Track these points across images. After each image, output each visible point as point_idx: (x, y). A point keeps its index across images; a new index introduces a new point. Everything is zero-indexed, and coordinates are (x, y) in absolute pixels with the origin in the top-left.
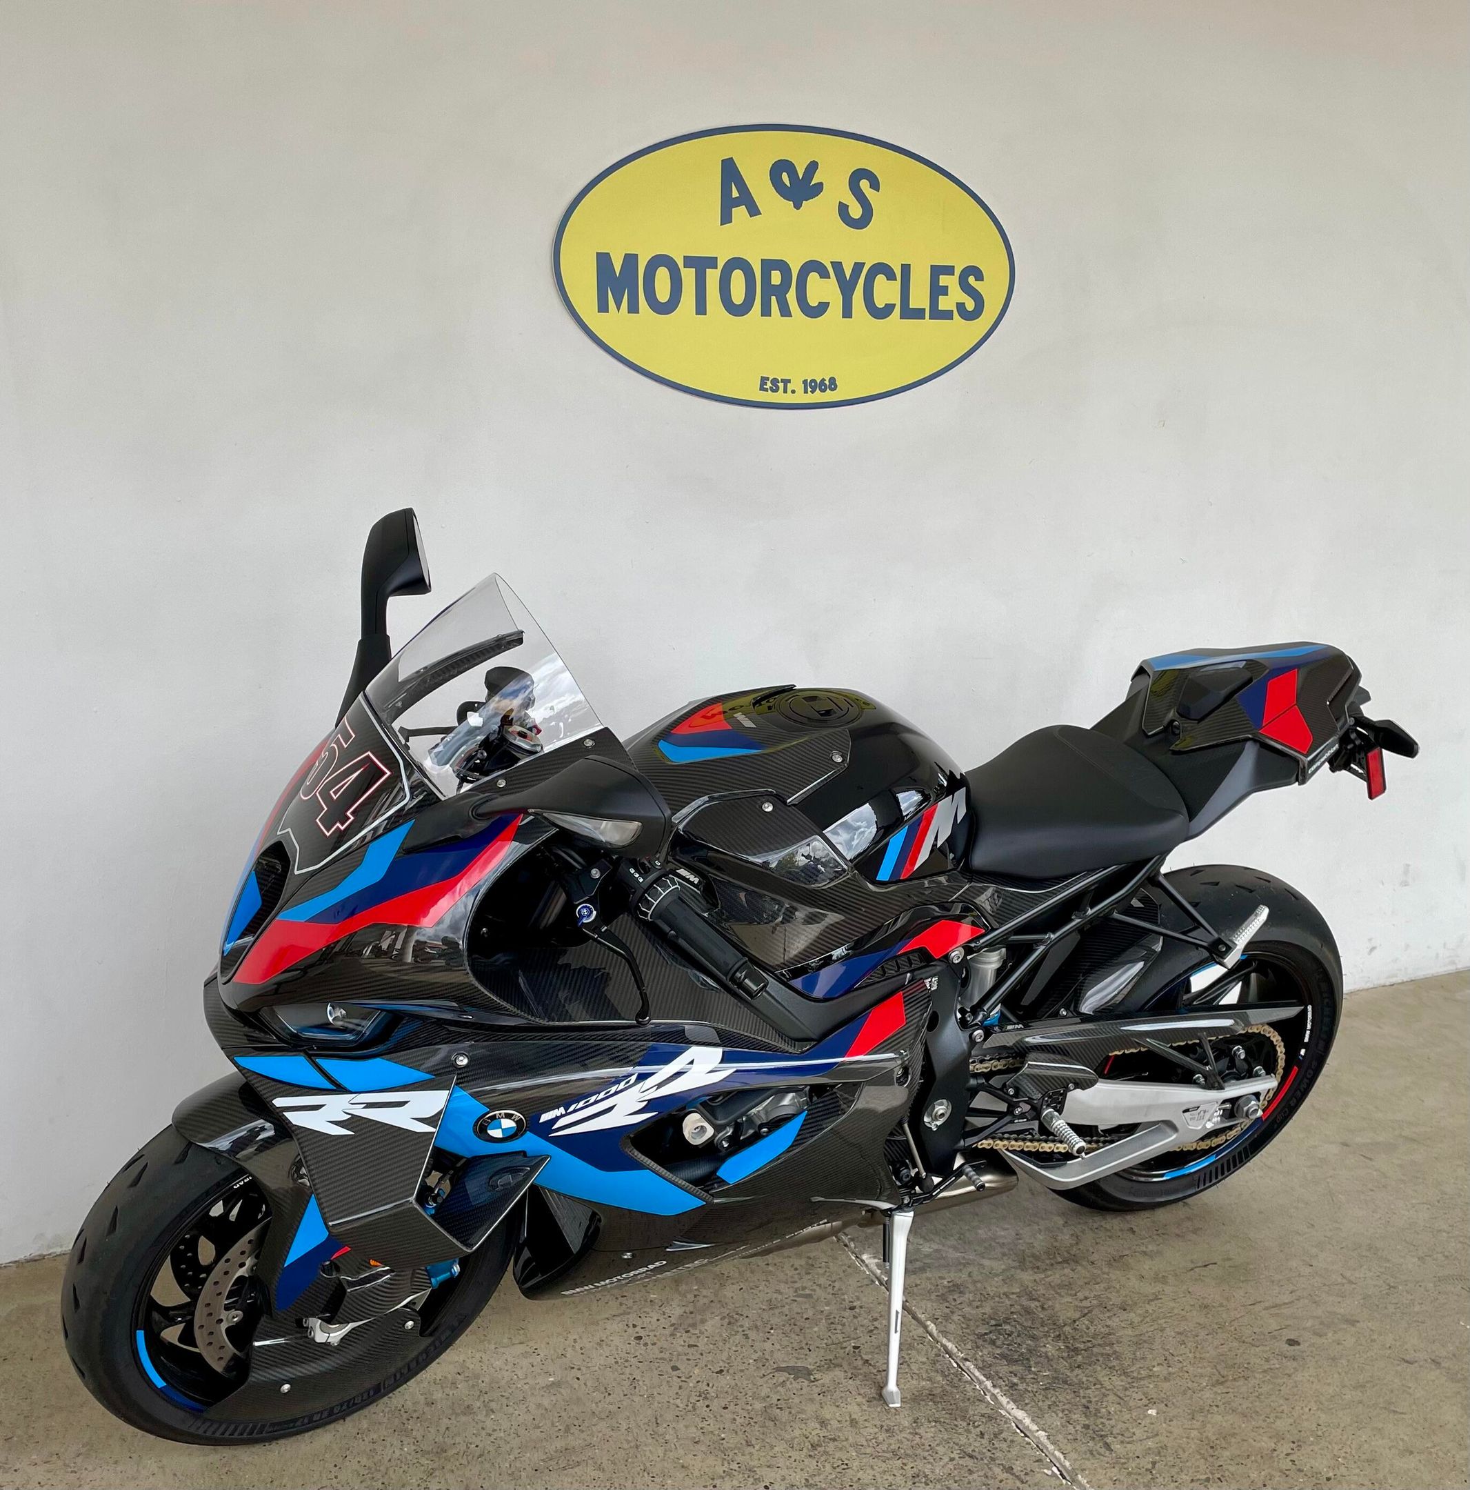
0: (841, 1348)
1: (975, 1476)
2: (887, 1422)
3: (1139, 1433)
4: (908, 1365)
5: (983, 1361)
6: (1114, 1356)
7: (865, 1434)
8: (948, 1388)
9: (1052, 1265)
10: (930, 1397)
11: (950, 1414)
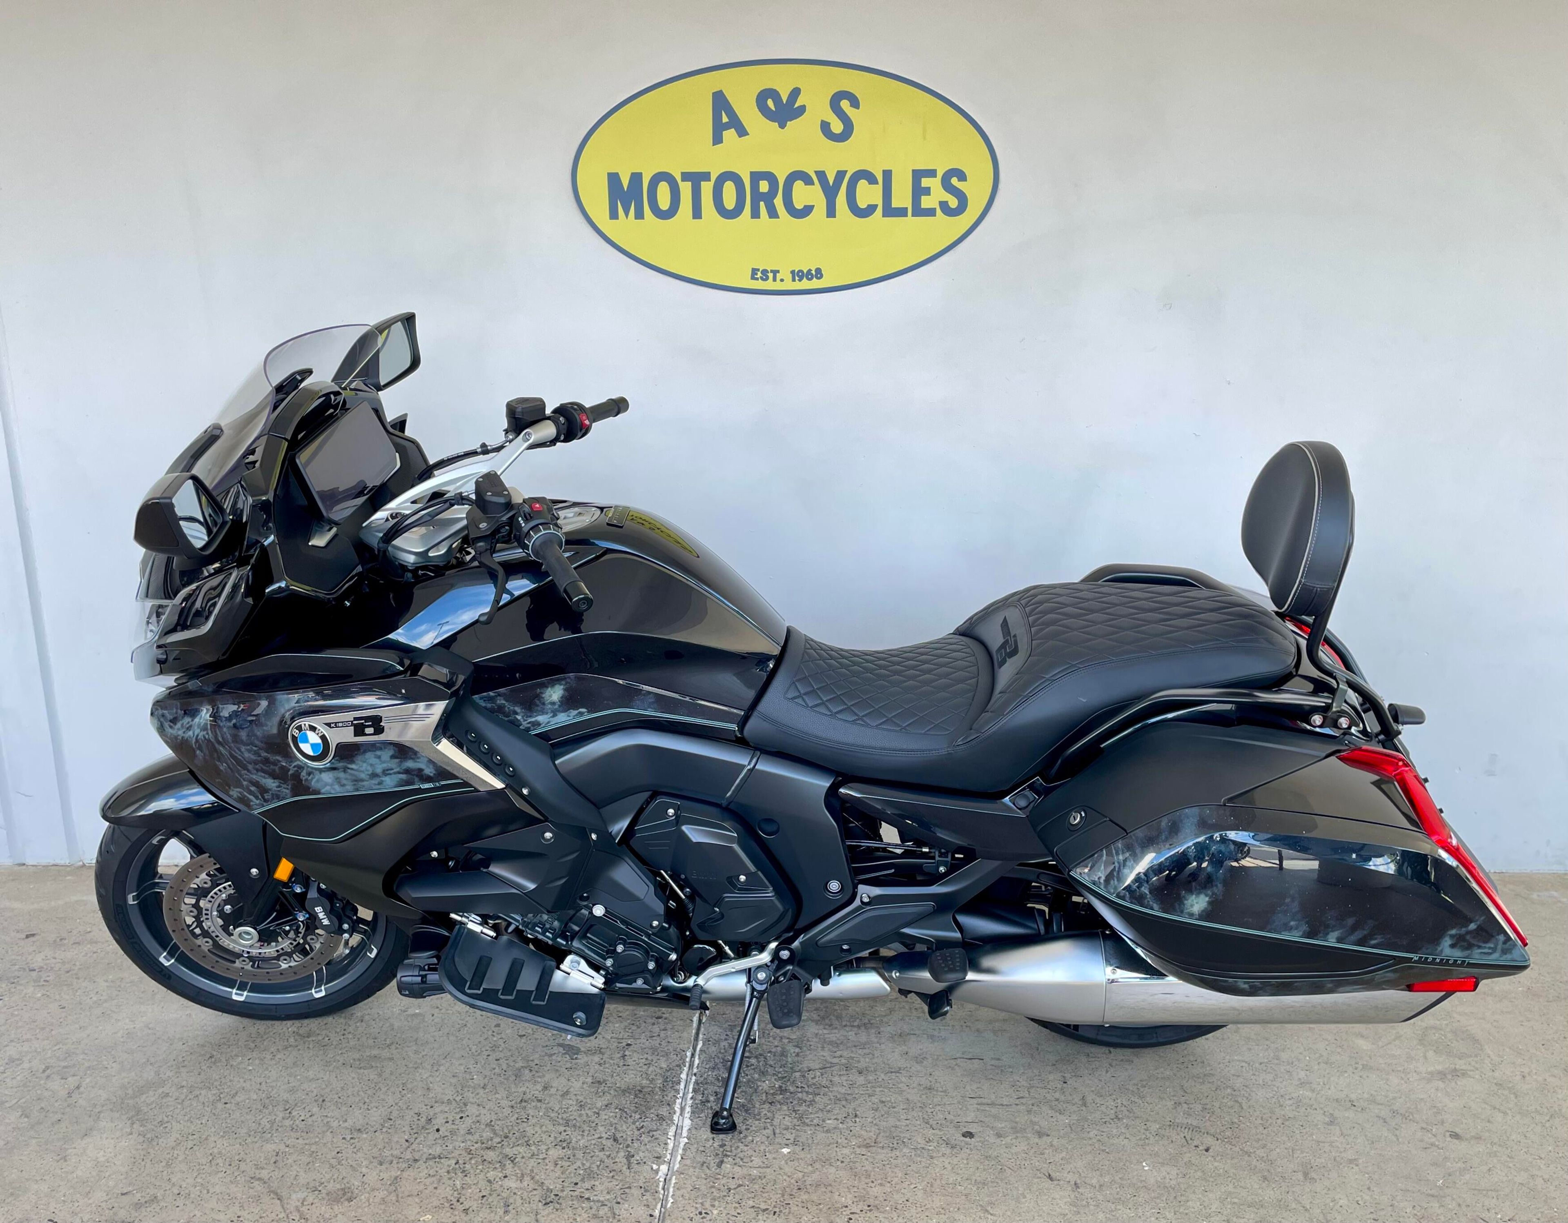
0: (619, 1043)
1: (601, 1154)
2: (588, 1101)
3: (757, 1161)
4: (649, 1067)
5: (705, 1079)
6: (808, 1103)
7: (564, 1103)
8: (657, 1089)
9: (845, 1026)
10: (637, 1092)
11: (636, 1107)
